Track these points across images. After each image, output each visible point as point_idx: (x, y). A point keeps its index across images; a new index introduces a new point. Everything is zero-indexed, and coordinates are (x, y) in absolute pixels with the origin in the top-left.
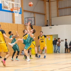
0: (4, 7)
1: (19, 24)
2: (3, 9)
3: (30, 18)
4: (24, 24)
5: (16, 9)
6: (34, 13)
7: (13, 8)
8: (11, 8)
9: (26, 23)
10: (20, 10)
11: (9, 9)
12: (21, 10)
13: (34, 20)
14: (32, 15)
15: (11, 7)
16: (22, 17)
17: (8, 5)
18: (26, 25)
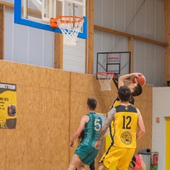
0: (30, 13)
1: (77, 74)
2: (24, 16)
3: (113, 55)
4: (95, 72)
5: (68, 19)
6: (129, 37)
7: (59, 16)
8: (51, 17)
9: (101, 70)
10: (81, 24)
11: (45, 20)
12: (85, 25)
13: (128, 61)
14: (123, 45)
15: (52, 13)
16: (89, 49)
17: (41, 6)
18: (99, 76)
